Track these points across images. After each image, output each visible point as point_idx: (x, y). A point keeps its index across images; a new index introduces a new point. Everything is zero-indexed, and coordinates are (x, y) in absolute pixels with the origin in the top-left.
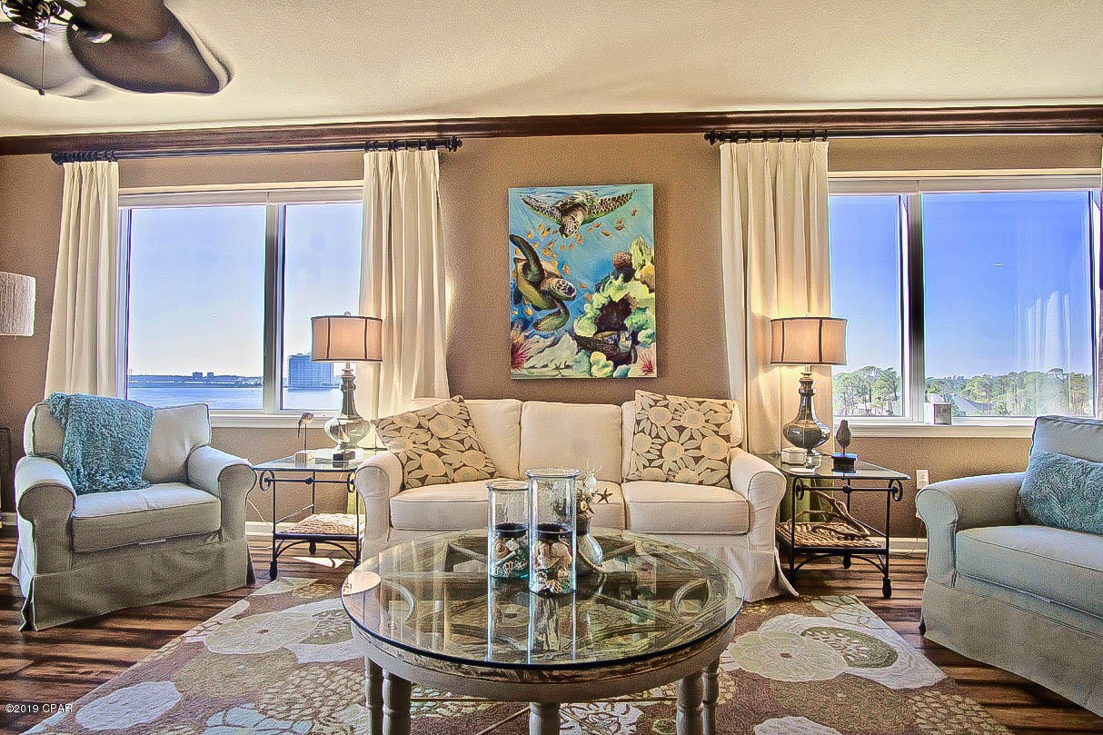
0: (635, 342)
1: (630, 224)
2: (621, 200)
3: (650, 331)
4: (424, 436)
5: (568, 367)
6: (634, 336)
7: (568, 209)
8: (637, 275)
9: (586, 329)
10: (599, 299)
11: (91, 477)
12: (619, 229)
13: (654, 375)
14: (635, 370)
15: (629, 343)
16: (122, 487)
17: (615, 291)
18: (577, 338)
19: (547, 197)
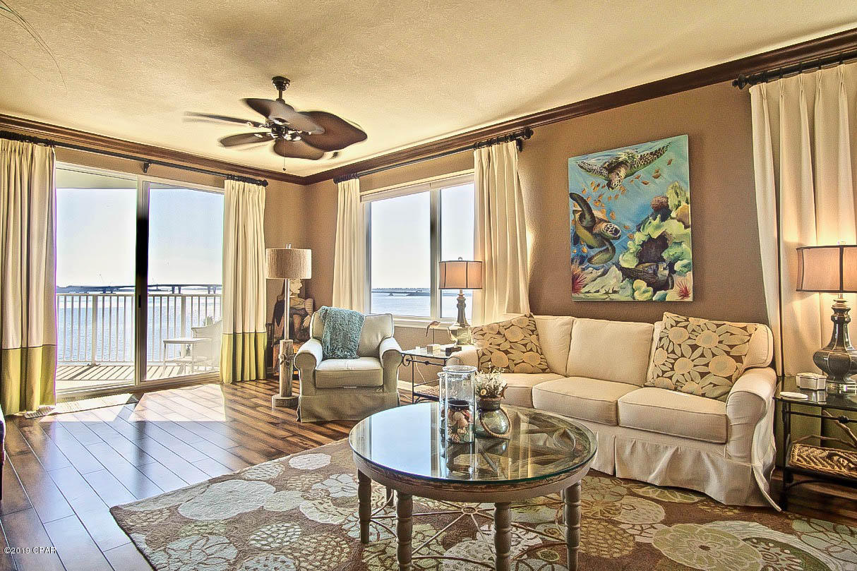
0: (672, 271)
1: (666, 173)
2: (658, 154)
3: (685, 262)
4: (499, 340)
5: (615, 292)
6: (671, 266)
7: (613, 167)
8: (673, 214)
9: (629, 261)
10: (640, 237)
11: (333, 351)
12: (656, 177)
13: (690, 299)
14: (672, 295)
15: (667, 272)
16: (345, 357)
17: (653, 229)
18: (621, 269)
19: (596, 160)
